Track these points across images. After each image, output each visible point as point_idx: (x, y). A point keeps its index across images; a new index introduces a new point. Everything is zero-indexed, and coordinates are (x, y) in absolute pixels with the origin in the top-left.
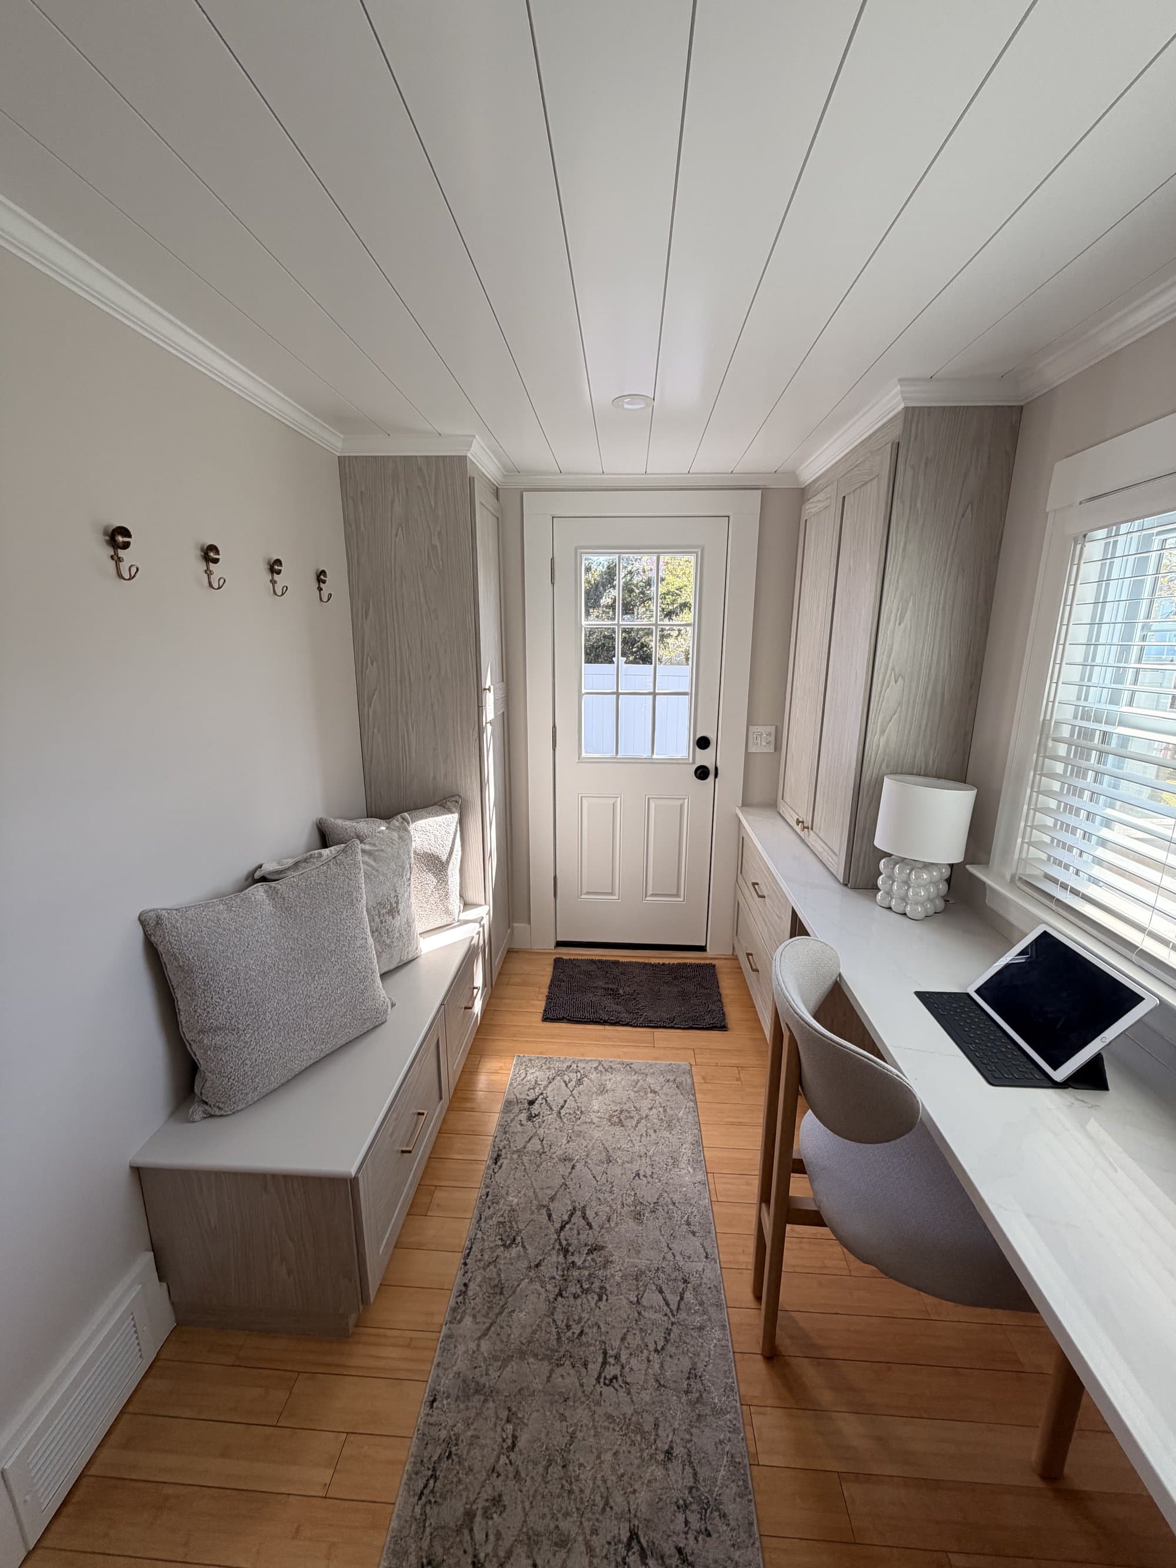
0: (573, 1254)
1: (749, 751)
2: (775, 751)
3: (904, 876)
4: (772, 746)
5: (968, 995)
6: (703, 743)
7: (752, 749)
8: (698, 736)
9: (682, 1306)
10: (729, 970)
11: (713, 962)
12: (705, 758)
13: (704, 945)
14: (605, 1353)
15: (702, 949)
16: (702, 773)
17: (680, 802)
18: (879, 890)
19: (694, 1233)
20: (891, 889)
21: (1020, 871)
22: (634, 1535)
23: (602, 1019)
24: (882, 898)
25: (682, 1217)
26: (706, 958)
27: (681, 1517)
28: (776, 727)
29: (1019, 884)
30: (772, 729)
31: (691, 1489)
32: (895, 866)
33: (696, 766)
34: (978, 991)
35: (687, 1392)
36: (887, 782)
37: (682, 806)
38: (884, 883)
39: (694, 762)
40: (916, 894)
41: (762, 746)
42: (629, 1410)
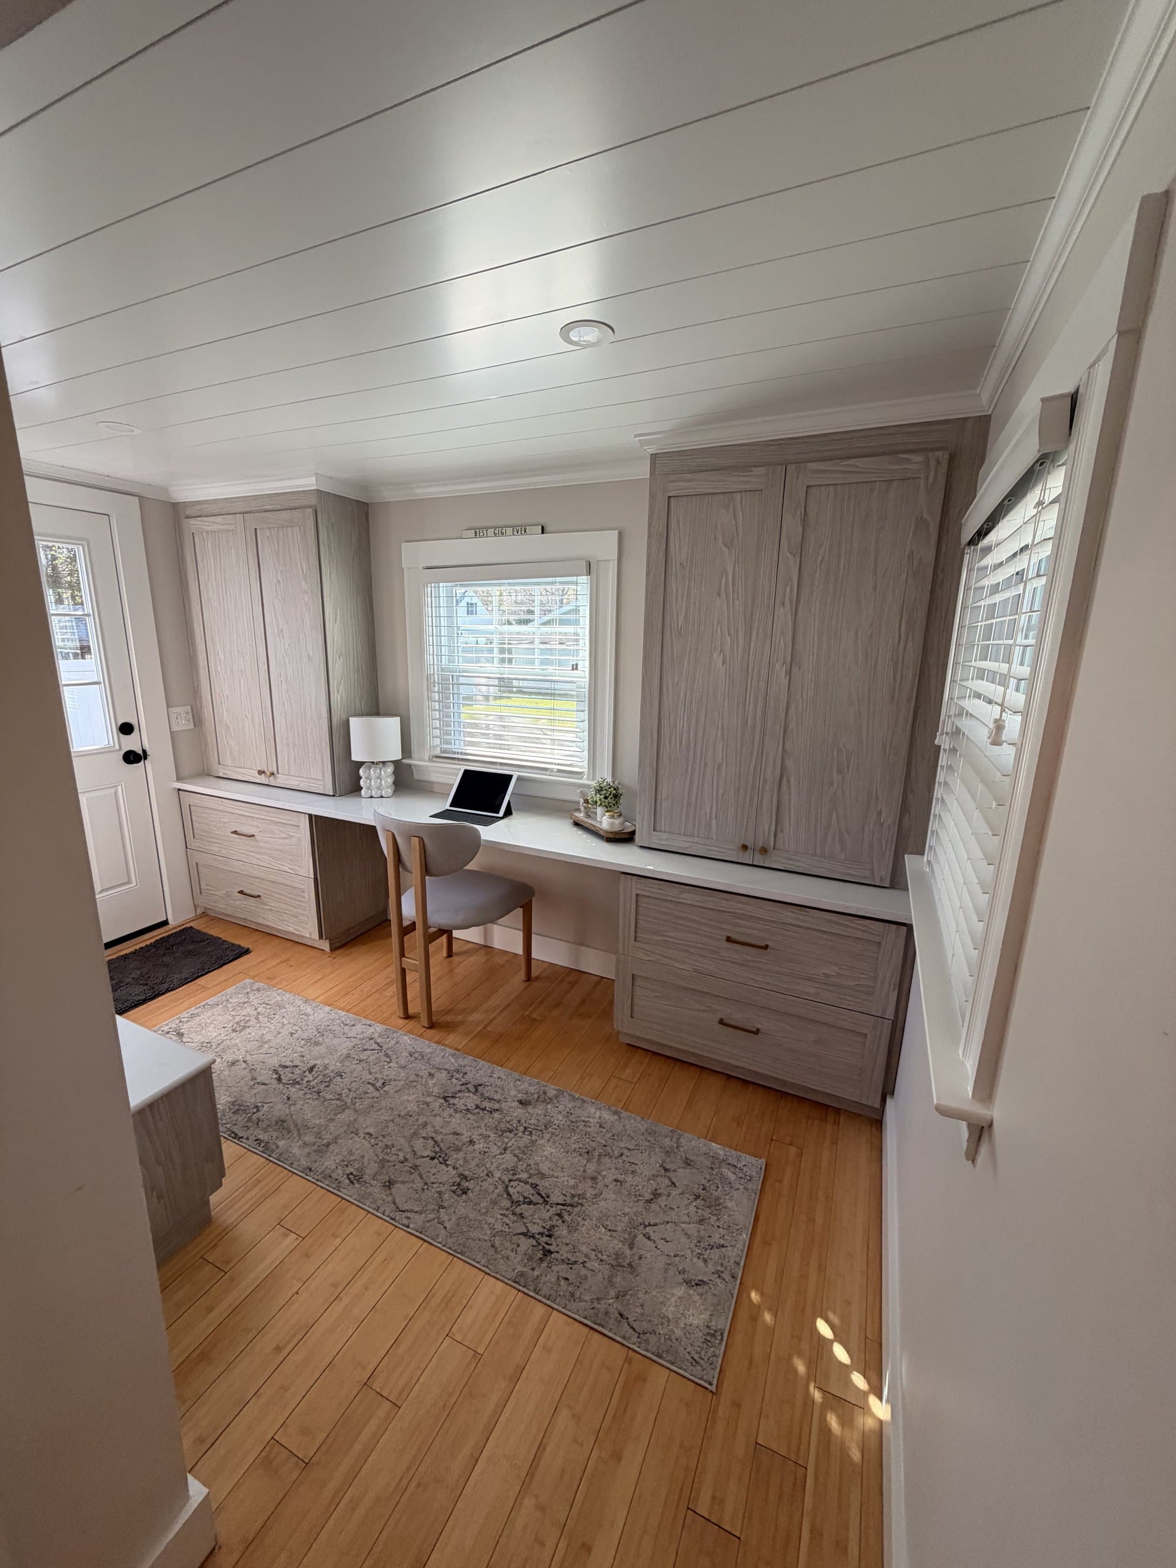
0: (302, 1080)
1: (172, 730)
2: (195, 726)
3: (378, 775)
4: (192, 724)
5: (447, 810)
6: (126, 729)
7: (175, 728)
8: (119, 724)
9: (381, 1045)
10: (205, 925)
11: (188, 925)
12: (131, 743)
13: (165, 919)
14: (369, 1083)
15: (165, 923)
16: (132, 758)
17: (113, 790)
18: (362, 788)
19: (354, 1025)
20: (371, 785)
21: (432, 754)
22: (445, 1098)
23: (139, 1000)
24: (366, 793)
25: (340, 1026)
26: (169, 931)
27: (453, 1080)
28: (191, 707)
29: (434, 759)
30: (189, 708)
31: (449, 1073)
32: (370, 770)
33: (123, 753)
34: (450, 806)
35: (416, 1059)
36: (352, 720)
37: (116, 793)
38: (365, 782)
39: (120, 749)
40: (386, 782)
41: (183, 724)
42: (403, 1082)
